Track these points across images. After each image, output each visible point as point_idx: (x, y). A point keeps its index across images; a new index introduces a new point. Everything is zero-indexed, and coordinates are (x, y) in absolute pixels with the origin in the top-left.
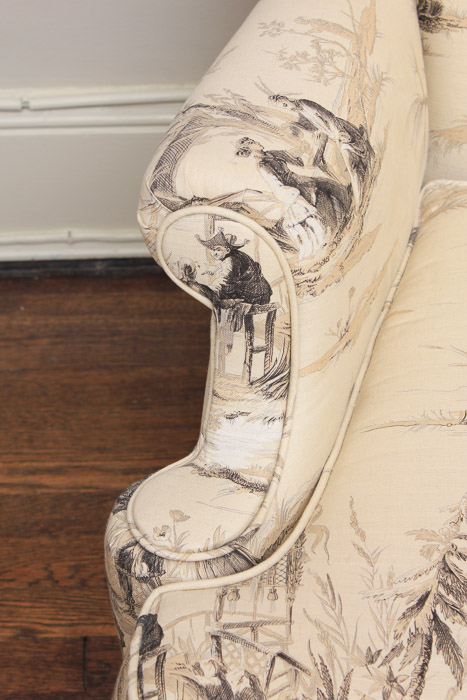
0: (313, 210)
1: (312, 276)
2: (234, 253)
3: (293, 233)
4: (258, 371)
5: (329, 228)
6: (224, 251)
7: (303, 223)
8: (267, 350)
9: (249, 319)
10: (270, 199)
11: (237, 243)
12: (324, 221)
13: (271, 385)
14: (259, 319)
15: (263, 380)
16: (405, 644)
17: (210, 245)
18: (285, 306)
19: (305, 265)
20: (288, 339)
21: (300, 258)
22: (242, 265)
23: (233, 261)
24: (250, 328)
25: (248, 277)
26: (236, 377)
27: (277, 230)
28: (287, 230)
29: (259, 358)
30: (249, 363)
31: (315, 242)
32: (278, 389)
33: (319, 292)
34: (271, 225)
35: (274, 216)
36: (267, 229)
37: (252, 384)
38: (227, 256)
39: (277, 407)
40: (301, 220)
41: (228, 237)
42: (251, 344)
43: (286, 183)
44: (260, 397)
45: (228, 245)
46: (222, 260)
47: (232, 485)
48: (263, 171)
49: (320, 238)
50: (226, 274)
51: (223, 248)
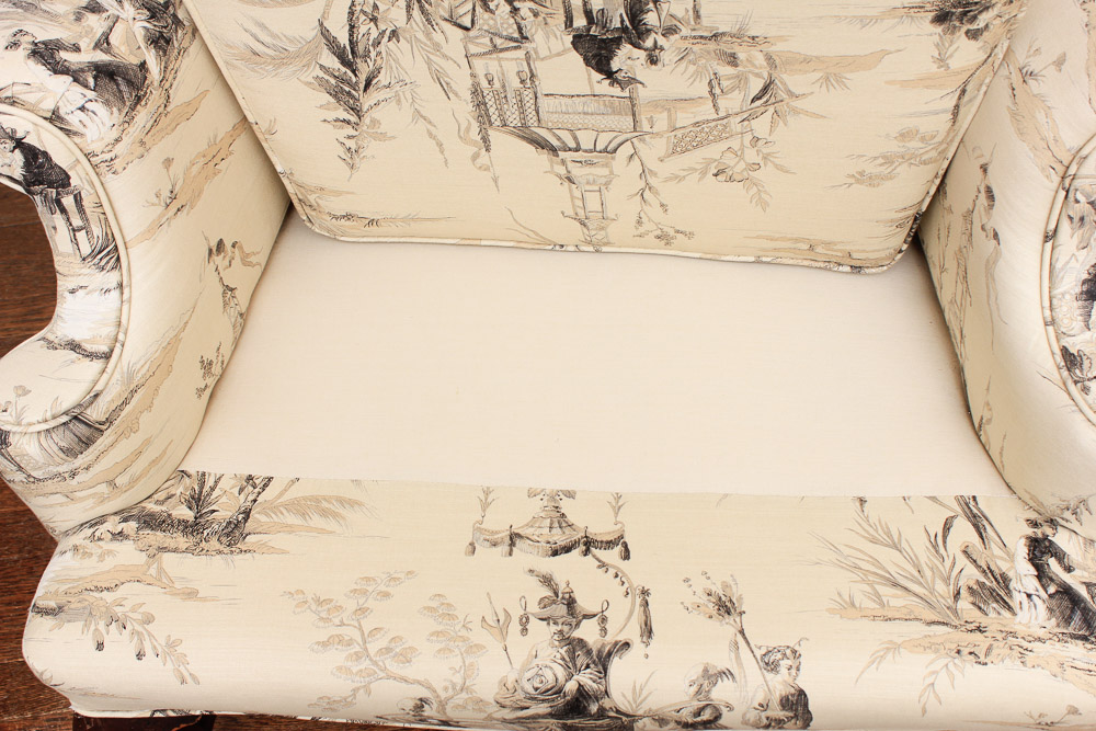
0: (91, 94)
1: (107, 156)
2: (20, 144)
3: (74, 120)
4: (86, 249)
5: (115, 109)
6: (10, 144)
7: (82, 109)
8: (86, 228)
9: (58, 202)
10: (40, 90)
11: (19, 135)
12: (107, 103)
13: (101, 259)
14: (68, 201)
15: (93, 255)
18: (87, 187)
19: (96, 147)
20: (102, 217)
21: (89, 141)
22: (32, 155)
23: (22, 152)
24: (64, 211)
25: (41, 166)
26: (69, 255)
27: (55, 118)
28: (66, 117)
29: (82, 236)
30: (75, 241)
31: (100, 125)
32: (108, 262)
33: (120, 170)
34: (49, 115)
35: (48, 105)
36: (45, 118)
37: (84, 259)
38: (15, 148)
39: (112, 278)
40: (80, 105)
41: (9, 131)
42: (71, 225)
43: (56, 72)
44: (94, 271)
45: (12, 138)
46: (12, 151)
47: (73, 355)
48: (31, 63)
49: (107, 120)
50: (22, 164)
51: (8, 141)
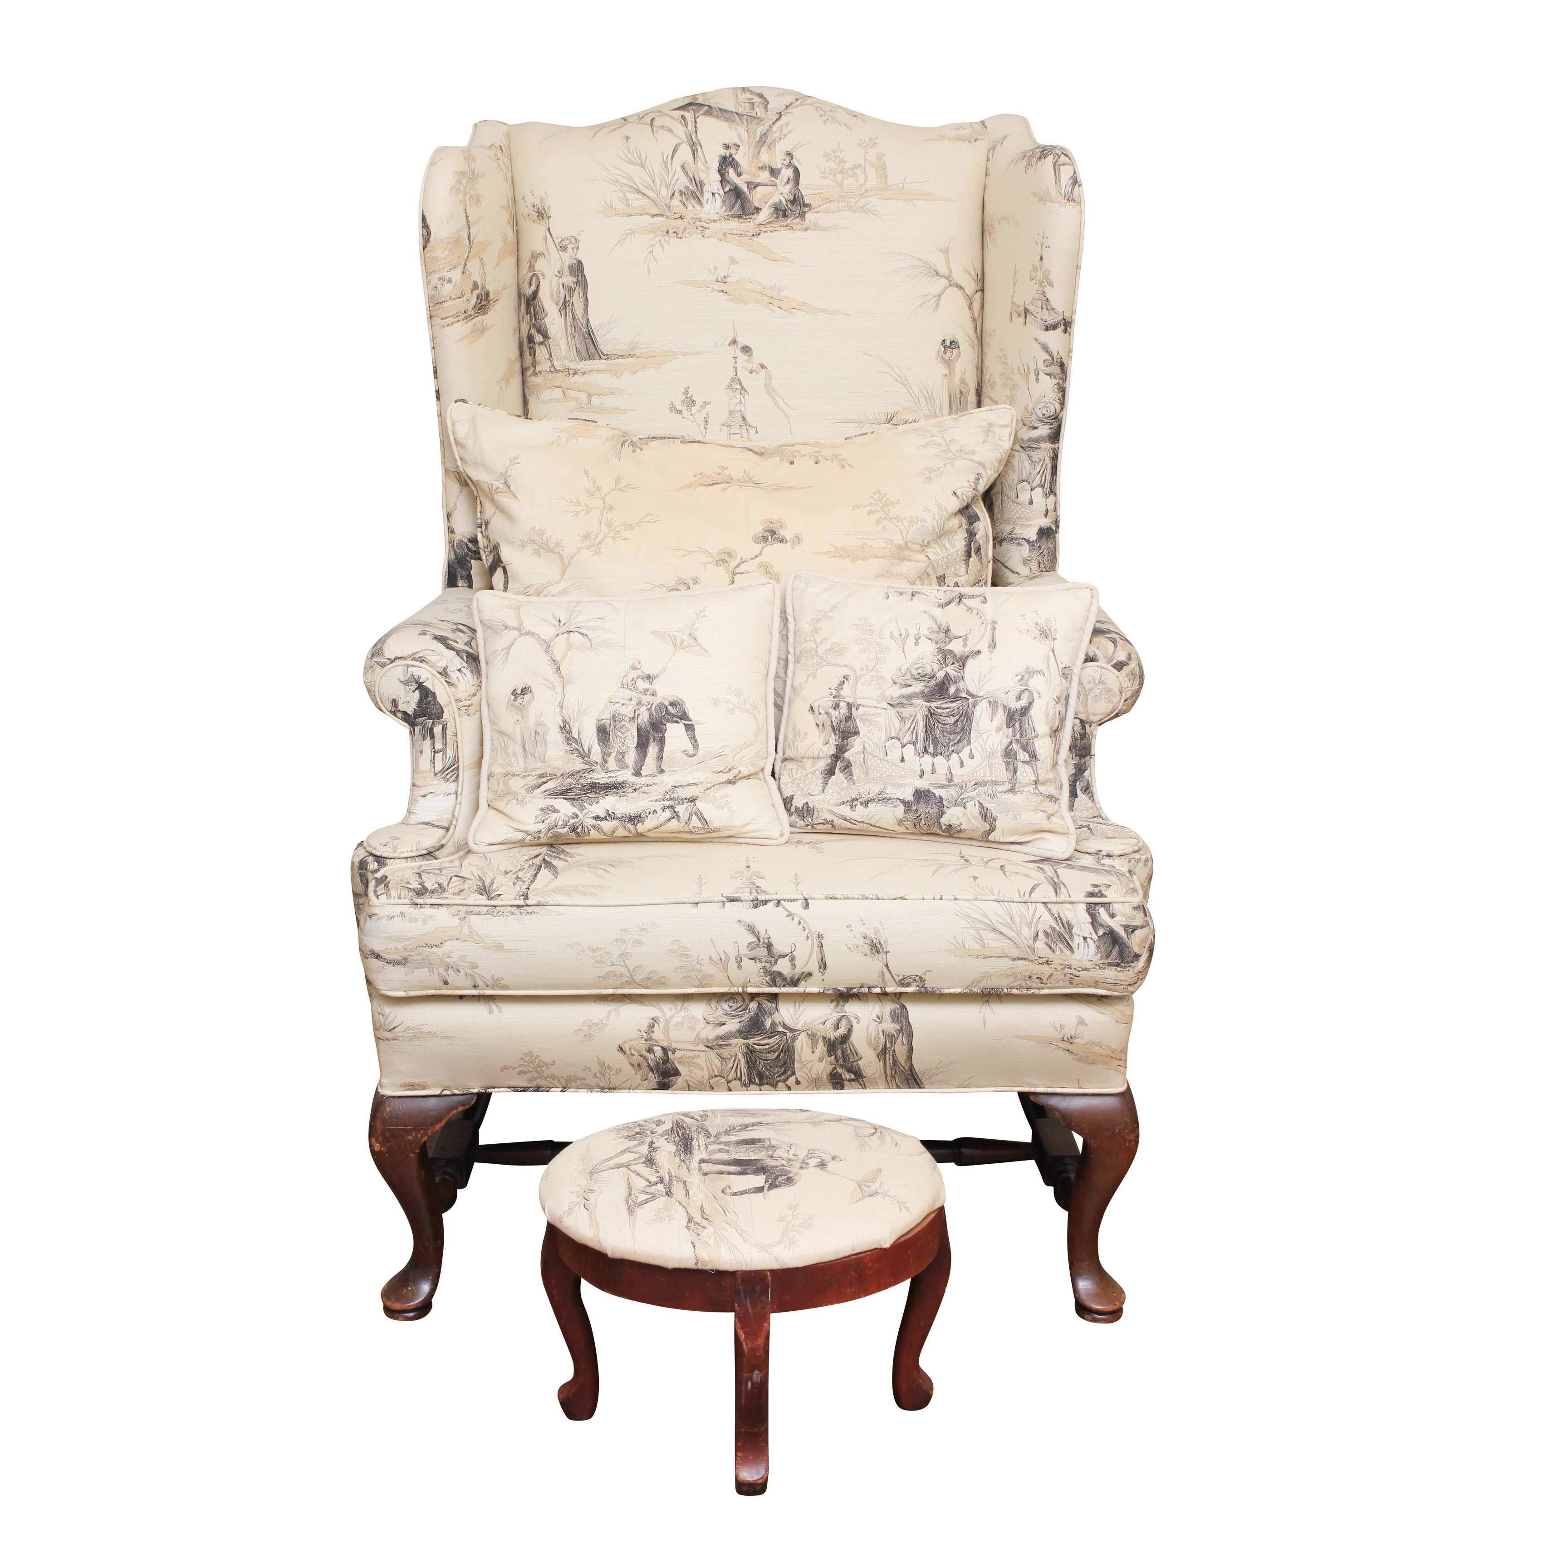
0: (465, 664)
1: (467, 703)
2: (421, 687)
3: (454, 675)
4: (439, 766)
5: (475, 676)
6: (415, 686)
7: (459, 670)
8: (443, 751)
9: (431, 730)
10: (439, 657)
11: (421, 680)
12: (472, 671)
13: (447, 774)
14: (438, 730)
15: (442, 771)
16: (527, 868)
17: (406, 683)
18: (452, 721)
19: (462, 696)
20: (455, 743)
21: (459, 691)
22: (426, 694)
23: (420, 692)
24: (432, 737)
25: (429, 703)
26: (426, 772)
27: (444, 673)
28: (450, 674)
29: (439, 756)
30: (433, 760)
31: (467, 683)
32: (451, 776)
33: (472, 714)
34: (441, 670)
35: (442, 664)
36: (439, 673)
37: (436, 775)
38: (416, 689)
39: (451, 787)
40: (458, 668)
41: (416, 677)
42: (434, 748)
43: (448, 648)
44: (442, 782)
45: (417, 682)
46: (414, 692)
47: (427, 827)
48: (435, 641)
49: (471, 680)
50: (417, 701)
51: (414, 684)
